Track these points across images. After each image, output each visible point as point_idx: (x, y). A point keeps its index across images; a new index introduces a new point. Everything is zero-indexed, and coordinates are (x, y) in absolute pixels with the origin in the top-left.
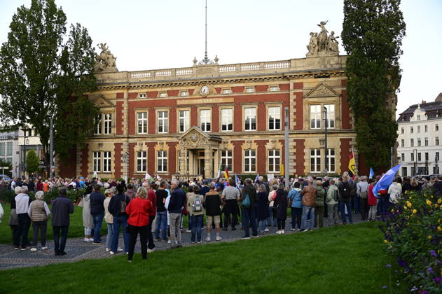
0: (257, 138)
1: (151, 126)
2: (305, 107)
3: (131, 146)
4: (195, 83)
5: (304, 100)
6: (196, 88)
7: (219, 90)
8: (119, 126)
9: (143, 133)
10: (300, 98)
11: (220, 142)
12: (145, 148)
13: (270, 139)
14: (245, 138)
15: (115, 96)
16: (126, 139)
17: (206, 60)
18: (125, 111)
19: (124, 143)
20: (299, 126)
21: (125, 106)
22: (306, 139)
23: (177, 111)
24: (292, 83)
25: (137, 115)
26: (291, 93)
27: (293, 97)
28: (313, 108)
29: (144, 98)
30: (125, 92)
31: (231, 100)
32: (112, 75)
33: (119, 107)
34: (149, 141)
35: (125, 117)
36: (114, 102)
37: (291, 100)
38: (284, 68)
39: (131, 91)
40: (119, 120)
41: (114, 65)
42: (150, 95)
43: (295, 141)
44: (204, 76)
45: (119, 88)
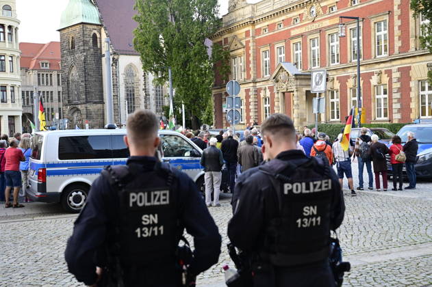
0: (362, 69)
1: (272, 67)
3: (257, 91)
5: (410, 4)
6: (305, 12)
7: (325, 9)
8: (248, 69)
10: (405, 2)
12: (268, 94)
13: (376, 68)
14: (350, 72)
15: (244, 36)
16: (252, 85)
18: (251, 52)
19: (251, 89)
20: (405, 46)
21: (251, 44)
22: (412, 65)
23: (292, 45)
25: (262, 55)
27: (397, 2)
29: (267, 34)
30: (249, 28)
31: (337, 20)
32: (241, 11)
33: (247, 47)
35: (251, 59)
36: (244, 42)
37: (395, 8)
39: (255, 27)
40: (248, 62)
42: (271, 27)
43: (399, 70)
45: (246, 24)
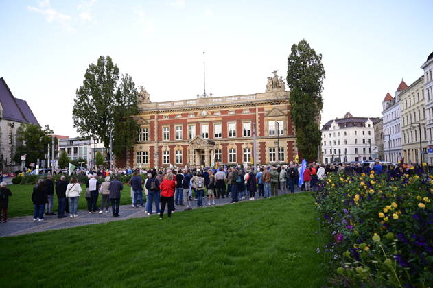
0: (237, 142)
1: (172, 136)
2: (265, 123)
3: (160, 148)
4: (198, 109)
5: (265, 118)
6: (199, 112)
7: (213, 113)
8: (152, 136)
9: (167, 140)
10: (262, 117)
11: (214, 144)
12: (168, 149)
13: (245, 142)
14: (229, 142)
15: (149, 118)
16: (156, 144)
17: (205, 95)
18: (156, 127)
19: (156, 146)
20: (262, 134)
21: (156, 123)
22: (266, 142)
23: (188, 126)
24: (257, 107)
25: (163, 129)
26: (257, 114)
27: (258, 117)
28: (270, 123)
29: (167, 119)
30: (156, 115)
31: (221, 119)
32: (147, 105)
33: (152, 124)
34: (171, 144)
35: (155, 130)
36: (149, 121)
37: (257, 119)
38: (252, 99)
39: (159, 114)
40: (152, 132)
41: (148, 99)
42: (170, 116)
43: (259, 143)
44: (204, 104)
45: (152, 112)
